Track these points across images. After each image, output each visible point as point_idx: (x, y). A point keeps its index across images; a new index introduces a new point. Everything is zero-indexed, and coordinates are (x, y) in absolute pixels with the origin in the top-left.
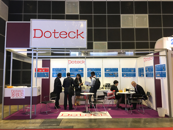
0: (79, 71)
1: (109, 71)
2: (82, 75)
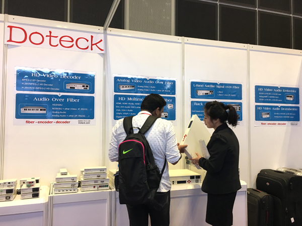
0: (72, 90)
1: (207, 96)
2: (86, 109)
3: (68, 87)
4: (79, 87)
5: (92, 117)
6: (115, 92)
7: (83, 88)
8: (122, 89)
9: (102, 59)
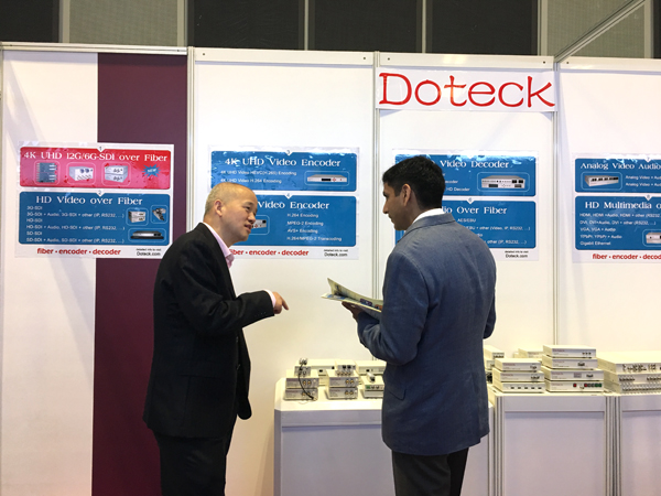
0: (494, 189)
2: (520, 228)
3: (486, 184)
4: (506, 183)
5: (532, 244)
6: (577, 191)
7: (513, 186)
8: (591, 184)
9: (550, 123)
